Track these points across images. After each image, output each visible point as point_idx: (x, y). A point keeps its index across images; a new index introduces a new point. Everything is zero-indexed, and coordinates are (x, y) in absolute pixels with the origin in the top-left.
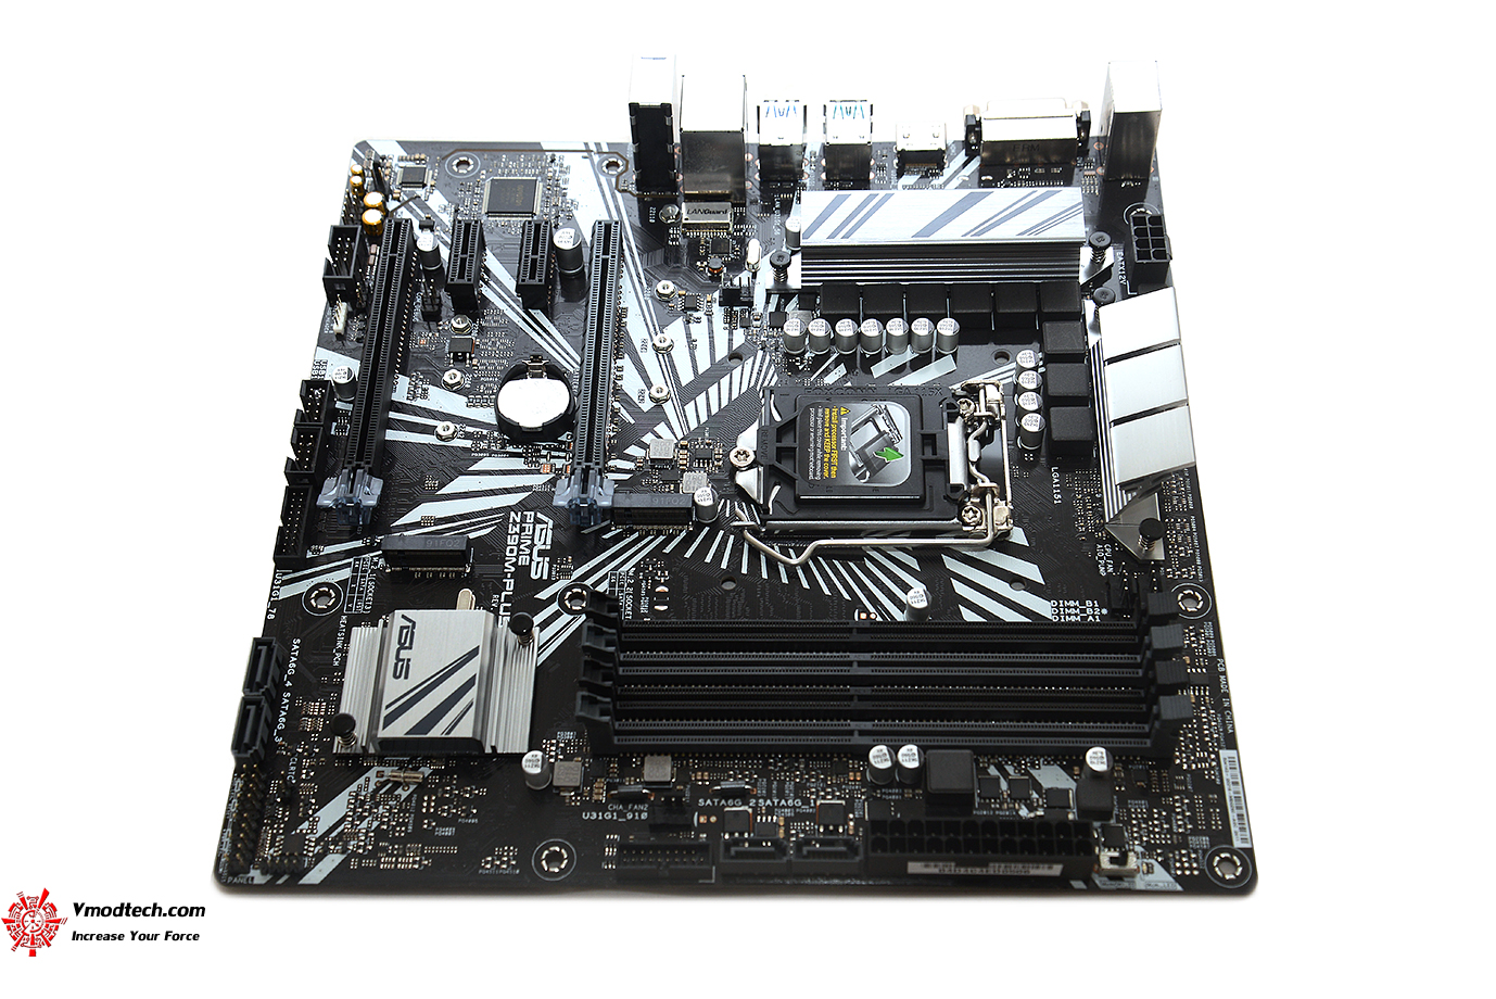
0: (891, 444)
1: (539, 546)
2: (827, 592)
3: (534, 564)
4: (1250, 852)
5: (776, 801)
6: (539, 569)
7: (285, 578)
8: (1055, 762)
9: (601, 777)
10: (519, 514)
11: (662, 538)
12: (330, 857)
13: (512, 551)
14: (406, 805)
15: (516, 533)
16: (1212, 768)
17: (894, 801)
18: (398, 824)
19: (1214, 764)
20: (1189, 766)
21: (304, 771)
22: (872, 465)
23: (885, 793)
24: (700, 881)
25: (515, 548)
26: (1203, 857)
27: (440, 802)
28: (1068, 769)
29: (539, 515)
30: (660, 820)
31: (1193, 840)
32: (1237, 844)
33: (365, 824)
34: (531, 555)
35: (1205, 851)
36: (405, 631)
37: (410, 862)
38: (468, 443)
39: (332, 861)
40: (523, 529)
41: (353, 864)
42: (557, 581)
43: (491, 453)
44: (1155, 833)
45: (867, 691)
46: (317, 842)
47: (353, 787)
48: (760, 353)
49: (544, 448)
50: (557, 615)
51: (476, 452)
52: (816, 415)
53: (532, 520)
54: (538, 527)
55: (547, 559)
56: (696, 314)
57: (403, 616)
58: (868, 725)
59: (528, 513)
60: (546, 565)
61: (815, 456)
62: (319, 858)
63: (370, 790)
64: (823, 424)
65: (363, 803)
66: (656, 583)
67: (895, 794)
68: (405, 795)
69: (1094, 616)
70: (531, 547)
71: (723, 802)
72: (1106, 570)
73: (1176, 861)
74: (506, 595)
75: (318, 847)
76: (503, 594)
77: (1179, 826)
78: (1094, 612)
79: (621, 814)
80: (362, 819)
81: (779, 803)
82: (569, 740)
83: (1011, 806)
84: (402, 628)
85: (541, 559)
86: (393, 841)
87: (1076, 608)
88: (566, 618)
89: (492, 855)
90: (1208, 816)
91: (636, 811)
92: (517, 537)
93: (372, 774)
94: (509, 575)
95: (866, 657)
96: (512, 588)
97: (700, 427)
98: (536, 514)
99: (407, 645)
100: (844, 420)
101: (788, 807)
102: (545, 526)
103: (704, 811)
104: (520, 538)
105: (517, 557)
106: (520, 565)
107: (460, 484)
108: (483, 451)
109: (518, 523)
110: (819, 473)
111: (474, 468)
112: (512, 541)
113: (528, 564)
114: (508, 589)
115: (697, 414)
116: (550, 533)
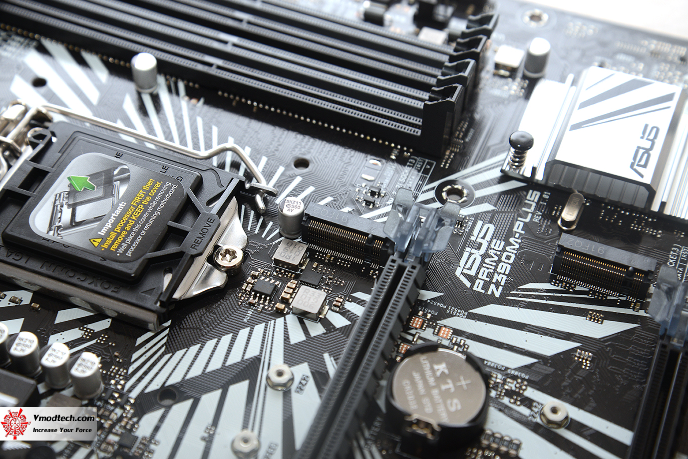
0: (72, 192)
1: (477, 255)
3: (488, 237)
6: (483, 232)
13: (508, 258)
15: (499, 274)
22: (105, 179)
25: (503, 259)
29: (468, 284)
34: (489, 248)
36: (642, 163)
38: (530, 393)
40: (490, 275)
42: (468, 216)
43: (504, 371)
48: (134, 394)
50: (479, 186)
51: (523, 379)
52: (129, 246)
53: (478, 281)
54: (472, 273)
55: (473, 238)
57: (642, 176)
59: (479, 290)
60: (475, 232)
61: (157, 205)
64: (127, 236)
70: (486, 256)
74: (526, 218)
76: (527, 221)
84: (645, 166)
85: (479, 240)
88: (471, 181)
92: (499, 270)
94: (517, 235)
96: (518, 223)
97: (252, 324)
98: (472, 286)
99: (641, 151)
100: (102, 233)
102: (465, 271)
104: (496, 267)
105: (504, 250)
106: (503, 243)
107: (552, 347)
108: (514, 378)
109: (493, 283)
110: (165, 187)
111: (530, 360)
112: (505, 267)
113: (495, 241)
114: (522, 224)
115: (247, 343)
116: (461, 264)
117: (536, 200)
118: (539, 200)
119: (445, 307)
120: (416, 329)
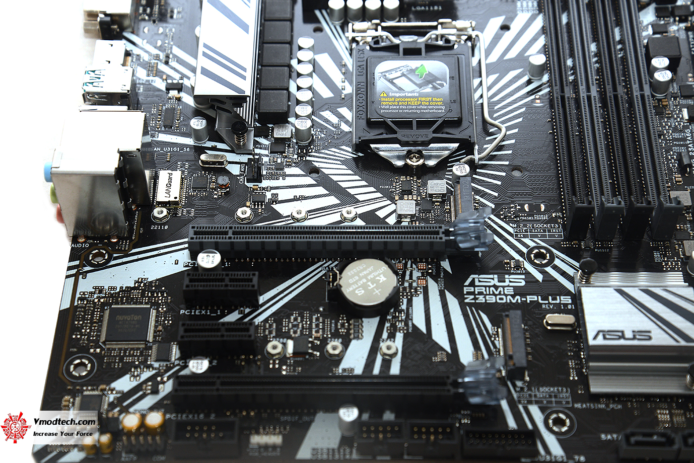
0: (412, 71)
2: (520, 120)
10: (466, 296)
13: (501, 299)
15: (485, 297)
22: (431, 80)
25: (499, 297)
34: (504, 287)
36: (607, 336)
38: (399, 336)
40: (481, 293)
42: (525, 269)
43: (408, 319)
48: (309, 158)
50: (556, 268)
51: (408, 330)
52: (388, 109)
53: (472, 288)
55: (507, 276)
56: (269, 197)
57: (595, 338)
59: (466, 291)
61: (424, 109)
64: (394, 105)
66: (522, 211)
70: (496, 287)
74: (542, 300)
76: (540, 301)
81: (689, 141)
82: (659, 255)
85: (507, 280)
88: (557, 262)
92: (487, 297)
94: (524, 299)
96: (535, 297)
97: (379, 190)
98: (466, 286)
99: (620, 334)
100: (391, 94)
104: (490, 294)
105: (506, 295)
106: (513, 293)
107: (440, 336)
108: (406, 324)
109: (475, 296)
110: (439, 107)
111: (424, 330)
112: (492, 299)
113: (512, 288)
114: (536, 299)
115: (365, 193)
116: (481, 276)
117: (562, 302)
118: (563, 304)
119: (442, 277)
120: (417, 267)
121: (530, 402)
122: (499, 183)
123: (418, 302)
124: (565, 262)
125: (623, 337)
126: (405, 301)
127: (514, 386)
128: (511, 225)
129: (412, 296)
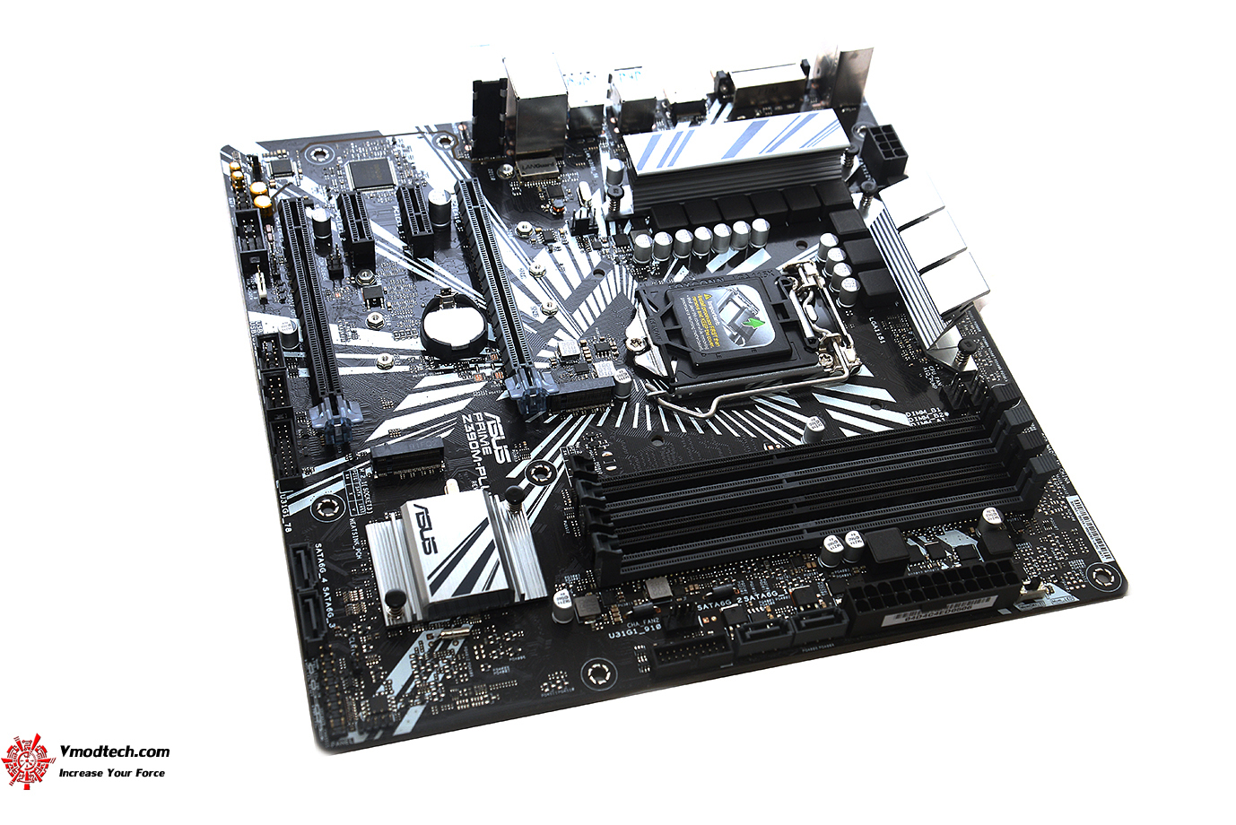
0: (752, 315)
1: (495, 438)
2: (736, 434)
3: (496, 452)
4: (1114, 563)
5: (757, 595)
6: (502, 456)
7: (289, 497)
8: (953, 526)
9: (613, 604)
10: (470, 416)
11: (592, 416)
12: (412, 710)
13: (474, 445)
14: (461, 657)
15: (472, 431)
16: (1065, 511)
17: (847, 578)
18: (460, 672)
19: (1065, 507)
20: (1049, 513)
21: (364, 647)
22: (745, 333)
23: (838, 574)
24: (722, 667)
25: (477, 443)
26: (1084, 573)
27: (488, 649)
28: (965, 530)
29: (486, 414)
30: (673, 627)
31: (1072, 563)
32: (1104, 560)
33: (432, 678)
34: (491, 445)
35: (1084, 570)
36: (421, 516)
37: (482, 699)
38: (406, 368)
39: (415, 713)
40: (477, 427)
41: (434, 711)
42: (520, 462)
43: (428, 373)
44: (1044, 564)
45: (802, 499)
46: (397, 699)
47: (411, 651)
48: (617, 267)
49: (471, 362)
50: (530, 488)
51: (415, 374)
52: (687, 303)
53: (482, 419)
54: (489, 423)
55: (506, 447)
56: (555, 245)
57: (415, 505)
58: (812, 524)
59: (477, 414)
60: (507, 452)
61: (698, 333)
62: (403, 712)
63: (426, 650)
64: (695, 308)
65: (424, 662)
66: (601, 451)
67: (845, 573)
68: (457, 649)
69: (940, 419)
70: (489, 439)
71: (717, 604)
72: (936, 384)
73: (1066, 581)
74: (482, 480)
75: (399, 704)
76: (480, 479)
77: (1059, 556)
78: (940, 415)
79: (640, 629)
80: (428, 674)
81: (760, 596)
82: (576, 581)
83: (935, 564)
84: (418, 515)
85: (500, 448)
86: (461, 686)
87: (925, 415)
88: (538, 489)
89: (547, 681)
90: (1076, 544)
91: (650, 624)
92: (474, 433)
93: (423, 637)
94: (479, 464)
95: (791, 474)
96: (485, 474)
97: (591, 328)
98: (483, 414)
99: (427, 526)
100: (710, 303)
101: (768, 598)
102: (494, 421)
103: (704, 614)
104: (478, 435)
105: (480, 449)
106: (485, 454)
107: (411, 401)
108: (421, 372)
109: (472, 423)
110: (706, 345)
111: (419, 387)
112: (472, 437)
113: (491, 453)
114: (482, 474)
115: (584, 318)
116: (500, 426)
119: (490, 393)
120: (497, 372)
121: (348, 481)
122: (635, 425)
123: (454, 377)
124: (539, 496)
125: (423, 529)
126: (452, 367)
127: (366, 467)
128: (578, 443)
129: (459, 372)
